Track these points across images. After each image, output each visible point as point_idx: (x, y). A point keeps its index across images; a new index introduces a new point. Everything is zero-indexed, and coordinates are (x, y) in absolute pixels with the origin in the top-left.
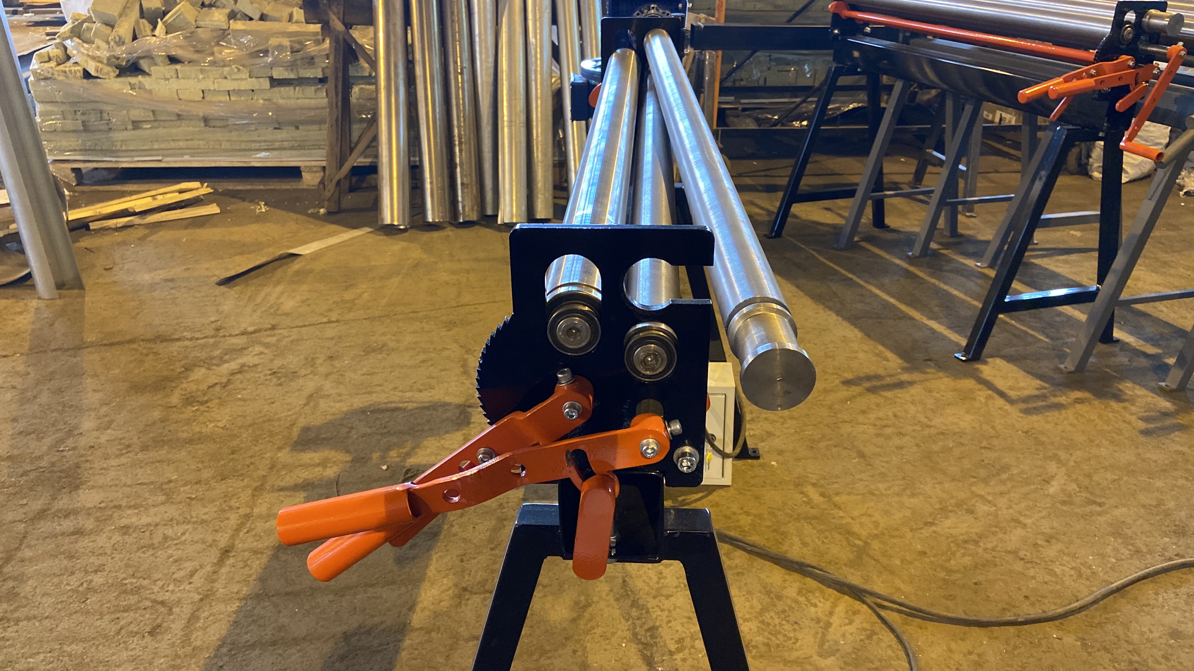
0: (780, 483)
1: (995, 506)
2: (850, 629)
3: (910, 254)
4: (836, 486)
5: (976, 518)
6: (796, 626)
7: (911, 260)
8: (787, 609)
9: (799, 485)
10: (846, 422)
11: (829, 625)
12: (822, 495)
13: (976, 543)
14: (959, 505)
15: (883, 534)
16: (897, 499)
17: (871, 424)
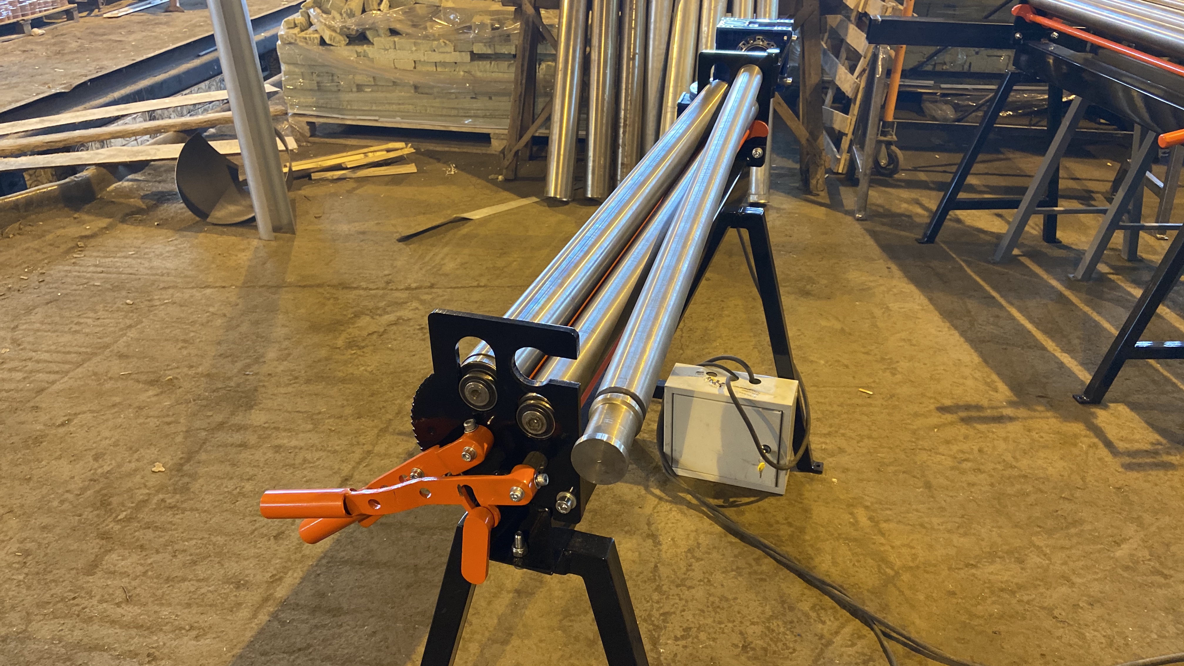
0: (834, 500)
1: (1050, 559)
2: (851, 651)
3: (1071, 276)
4: (889, 512)
5: (1022, 569)
6: (798, 638)
7: (1071, 284)
8: (795, 620)
9: (852, 505)
10: (925, 449)
11: (829, 643)
12: (871, 519)
13: (1013, 593)
14: (1010, 552)
15: (918, 567)
16: (947, 535)
17: (950, 456)
